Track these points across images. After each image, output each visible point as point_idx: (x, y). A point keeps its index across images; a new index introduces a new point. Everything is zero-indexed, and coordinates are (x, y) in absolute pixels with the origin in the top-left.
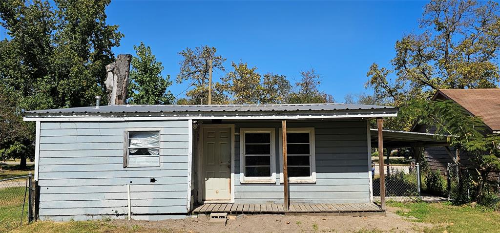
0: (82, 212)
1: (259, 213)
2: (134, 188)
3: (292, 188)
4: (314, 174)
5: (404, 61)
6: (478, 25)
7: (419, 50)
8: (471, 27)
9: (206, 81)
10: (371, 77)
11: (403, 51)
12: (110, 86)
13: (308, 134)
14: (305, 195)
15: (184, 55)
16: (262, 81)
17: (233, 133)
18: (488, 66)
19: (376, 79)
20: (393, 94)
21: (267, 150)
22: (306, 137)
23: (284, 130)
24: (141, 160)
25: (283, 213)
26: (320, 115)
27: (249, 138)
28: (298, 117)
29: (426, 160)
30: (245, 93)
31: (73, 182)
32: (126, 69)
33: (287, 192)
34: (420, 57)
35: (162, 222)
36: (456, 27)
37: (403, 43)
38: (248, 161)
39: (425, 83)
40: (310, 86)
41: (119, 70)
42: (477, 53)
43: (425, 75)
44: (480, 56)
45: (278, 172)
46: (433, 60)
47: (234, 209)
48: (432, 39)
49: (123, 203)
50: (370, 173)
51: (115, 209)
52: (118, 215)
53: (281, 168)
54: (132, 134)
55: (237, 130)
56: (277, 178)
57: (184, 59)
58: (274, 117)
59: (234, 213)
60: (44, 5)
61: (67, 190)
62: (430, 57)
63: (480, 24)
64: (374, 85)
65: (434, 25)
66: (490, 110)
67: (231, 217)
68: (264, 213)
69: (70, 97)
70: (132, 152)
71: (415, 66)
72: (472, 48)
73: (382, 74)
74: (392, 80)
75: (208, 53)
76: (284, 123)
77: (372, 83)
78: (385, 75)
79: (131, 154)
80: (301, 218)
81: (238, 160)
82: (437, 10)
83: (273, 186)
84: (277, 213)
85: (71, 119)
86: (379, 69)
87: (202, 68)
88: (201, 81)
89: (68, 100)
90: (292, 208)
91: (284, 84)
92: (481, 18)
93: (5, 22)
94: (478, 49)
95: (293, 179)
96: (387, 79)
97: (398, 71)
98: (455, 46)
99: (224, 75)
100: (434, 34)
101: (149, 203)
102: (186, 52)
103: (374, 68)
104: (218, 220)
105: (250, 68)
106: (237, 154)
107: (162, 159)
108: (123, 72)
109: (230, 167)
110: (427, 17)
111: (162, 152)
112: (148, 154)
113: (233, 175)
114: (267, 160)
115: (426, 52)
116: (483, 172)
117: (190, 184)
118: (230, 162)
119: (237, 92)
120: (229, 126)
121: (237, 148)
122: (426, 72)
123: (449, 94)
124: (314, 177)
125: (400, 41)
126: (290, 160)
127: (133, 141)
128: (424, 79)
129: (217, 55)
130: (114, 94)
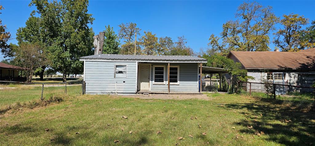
0: (100, 92)
1: (159, 93)
2: (118, 84)
3: (171, 86)
4: (179, 82)
5: (226, 34)
6: (263, 17)
7: (234, 29)
8: (259, 18)
9: (131, 40)
10: (211, 41)
11: (226, 29)
12: (95, 45)
13: (177, 68)
14: (175, 89)
15: (121, 27)
16: (158, 41)
17: (151, 67)
18: (264, 37)
19: (213, 42)
20: (221, 49)
21: (162, 73)
22: (176, 69)
23: (169, 66)
24: (120, 75)
25: (167, 94)
26: (181, 61)
27: (156, 68)
28: (174, 62)
29: (225, 79)
30: (150, 47)
31: (97, 82)
32: (103, 38)
33: (169, 87)
34: (234, 32)
35: (127, 95)
36: (252, 18)
37: (226, 25)
38: (156, 77)
39: (236, 44)
40: (182, 44)
41: (100, 39)
42: (261, 31)
43: (236, 41)
44: (262, 32)
45: (166, 81)
46: (241, 33)
47: (151, 92)
48: (240, 23)
49: (114, 89)
50: (198, 82)
51: (112, 91)
52: (112, 93)
53: (167, 80)
54: (117, 66)
55: (152, 66)
56: (166, 82)
57: (120, 28)
58: (165, 62)
59: (151, 93)
60: (58, 4)
61: (95, 84)
62: (239, 32)
63: (264, 17)
64: (212, 45)
65: (242, 16)
66: (247, 60)
67: (150, 95)
68: (161, 94)
69: (70, 47)
70: (117, 72)
71: (232, 36)
72: (258, 28)
73: (216, 40)
74: (220, 42)
75: (132, 26)
76: (169, 64)
77: (211, 44)
78: (218, 40)
79: (116, 73)
80: (173, 95)
81: (152, 76)
82: (244, 9)
83: (164, 85)
84: (166, 94)
85: (96, 61)
86: (215, 37)
87: (129, 33)
88: (128, 40)
89: (69, 48)
90: (170, 93)
91: (170, 42)
92: (264, 14)
93: (38, 11)
94: (261, 29)
95: (171, 83)
96: (218, 42)
97: (223, 38)
98: (251, 27)
99: (140, 37)
100: (242, 21)
101: (123, 89)
102: (121, 25)
103: (212, 36)
104: (146, 95)
105: (153, 34)
106: (152, 74)
107: (127, 75)
108: (102, 39)
109: (149, 79)
110: (239, 12)
111: (127, 72)
112: (122, 73)
113: (150, 81)
114: (162, 77)
115: (238, 29)
116: (239, 83)
117: (136, 83)
118: (149, 77)
119: (146, 46)
120: (149, 64)
121: (152, 72)
122: (237, 39)
123: (234, 53)
124: (178, 82)
125: (225, 24)
126: (171, 77)
127: (117, 68)
128: (235, 42)
129: (137, 27)
130: (98, 49)
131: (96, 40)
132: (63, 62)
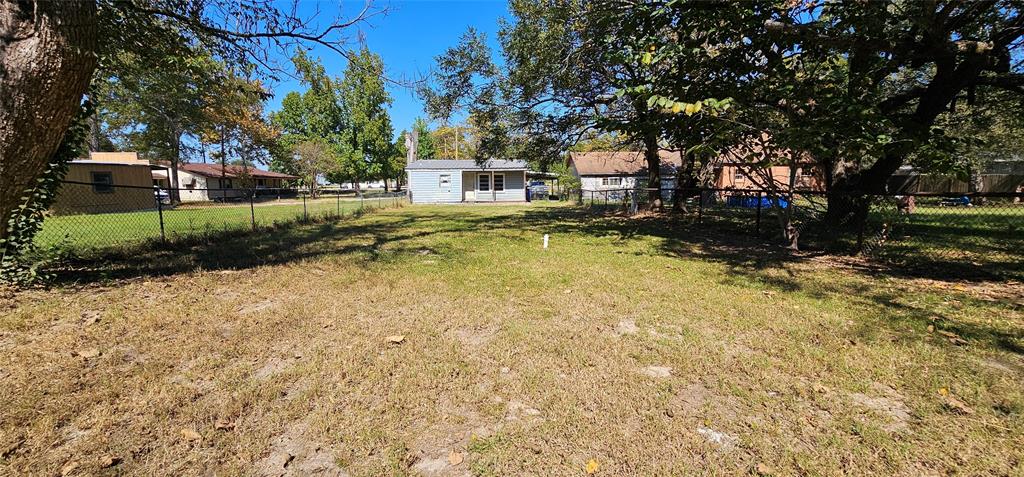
1: (485, 202)
2: (443, 194)
3: (497, 195)
4: (505, 189)
14: (501, 197)
17: (475, 176)
21: (488, 181)
22: (502, 177)
23: (494, 174)
24: (445, 184)
27: (481, 177)
28: (498, 170)
33: (495, 197)
35: (453, 204)
38: (481, 185)
47: (476, 201)
53: (492, 188)
55: (477, 174)
56: (490, 191)
70: (442, 182)
81: (477, 185)
83: (490, 194)
95: (497, 192)
101: (449, 198)
104: (471, 204)
107: (452, 184)
112: (447, 182)
113: (475, 190)
114: (488, 185)
117: (461, 192)
118: (474, 186)
120: (474, 173)
121: (477, 181)
126: (496, 185)
127: (442, 178)
130: (412, 151)
131: (408, 140)
132: (356, 167)
